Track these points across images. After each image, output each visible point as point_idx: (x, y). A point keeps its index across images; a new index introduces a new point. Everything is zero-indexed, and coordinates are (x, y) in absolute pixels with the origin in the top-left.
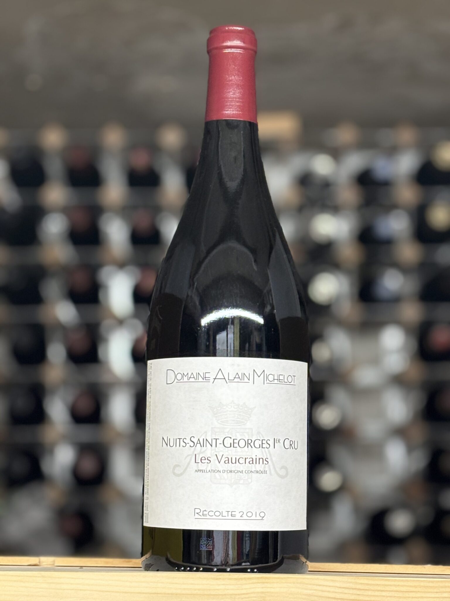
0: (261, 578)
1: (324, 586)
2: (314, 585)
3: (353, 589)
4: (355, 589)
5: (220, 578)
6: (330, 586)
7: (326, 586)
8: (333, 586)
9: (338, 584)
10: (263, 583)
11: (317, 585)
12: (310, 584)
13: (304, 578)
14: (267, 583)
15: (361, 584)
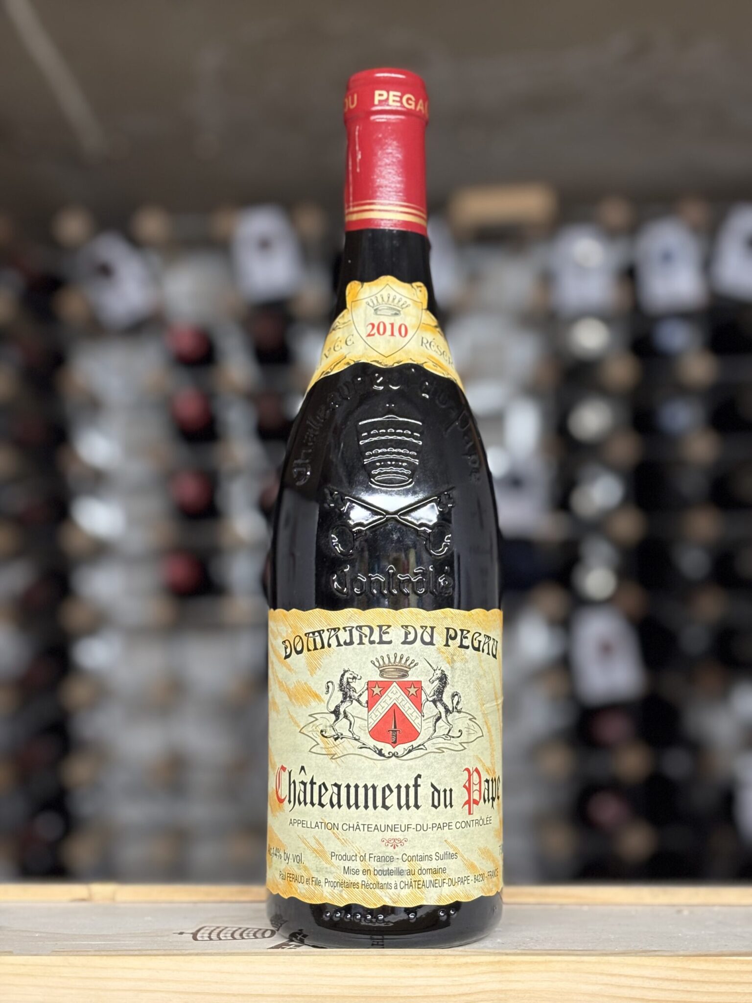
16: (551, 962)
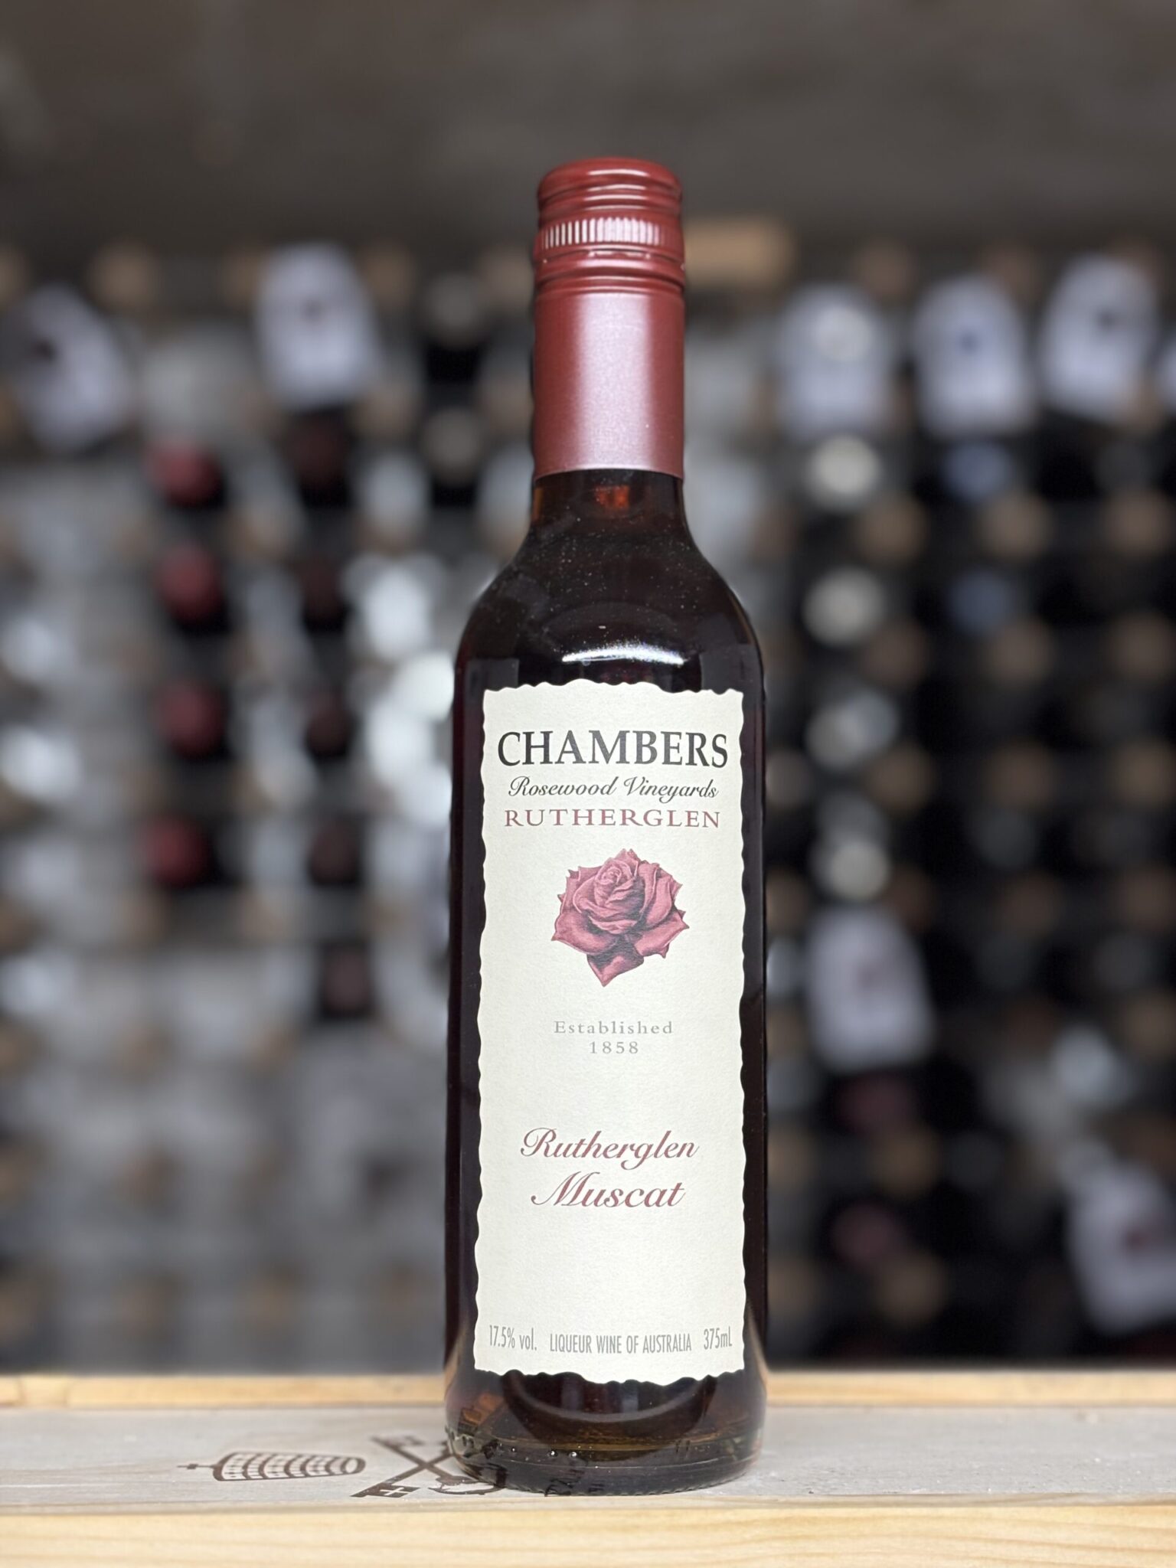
0: (787, 1520)
1: (1010, 1541)
2: (975, 1539)
3: (1115, 1549)
4: (1122, 1550)
5: (637, 1527)
6: (1033, 1544)
7: (1021, 1543)
8: (1042, 1544)
9: (1060, 1536)
10: (795, 1538)
11: (986, 1540)
12: (963, 1539)
13: (940, 1518)
14: (807, 1537)
15: (1144, 1530)
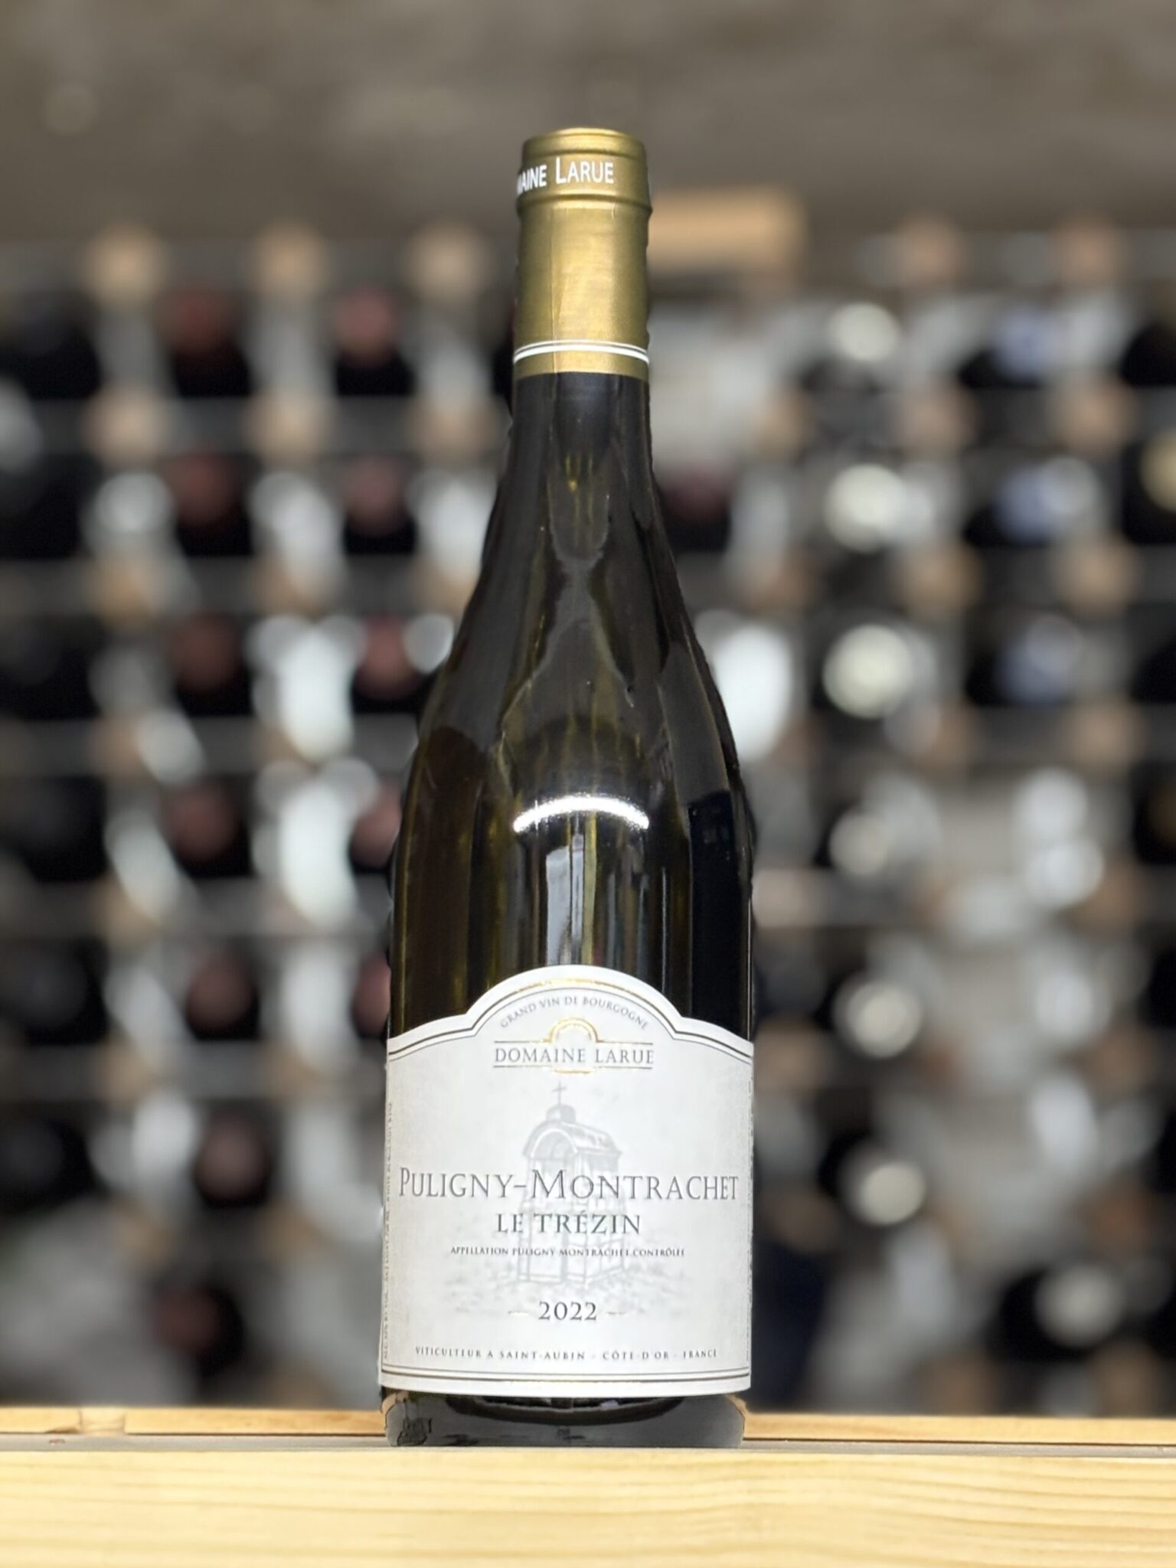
4: (1021, 1492)
5: (625, 1466)
6: (948, 1486)
11: (910, 1482)
12: (891, 1481)
16: (824, 1462)
